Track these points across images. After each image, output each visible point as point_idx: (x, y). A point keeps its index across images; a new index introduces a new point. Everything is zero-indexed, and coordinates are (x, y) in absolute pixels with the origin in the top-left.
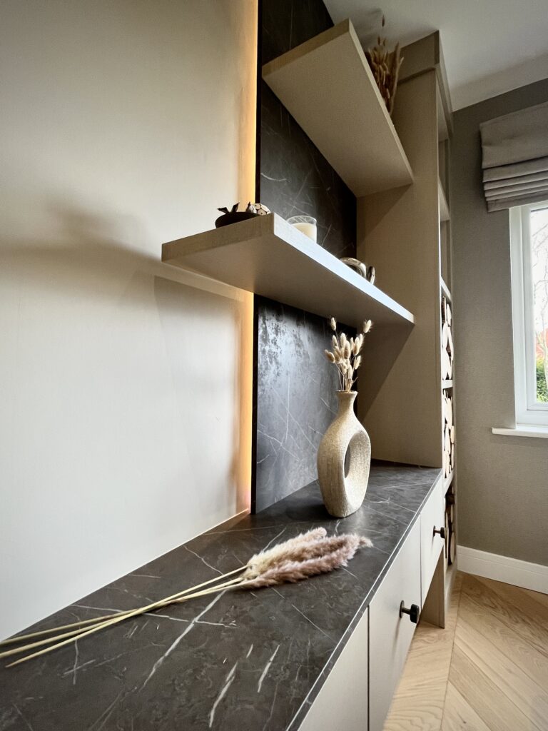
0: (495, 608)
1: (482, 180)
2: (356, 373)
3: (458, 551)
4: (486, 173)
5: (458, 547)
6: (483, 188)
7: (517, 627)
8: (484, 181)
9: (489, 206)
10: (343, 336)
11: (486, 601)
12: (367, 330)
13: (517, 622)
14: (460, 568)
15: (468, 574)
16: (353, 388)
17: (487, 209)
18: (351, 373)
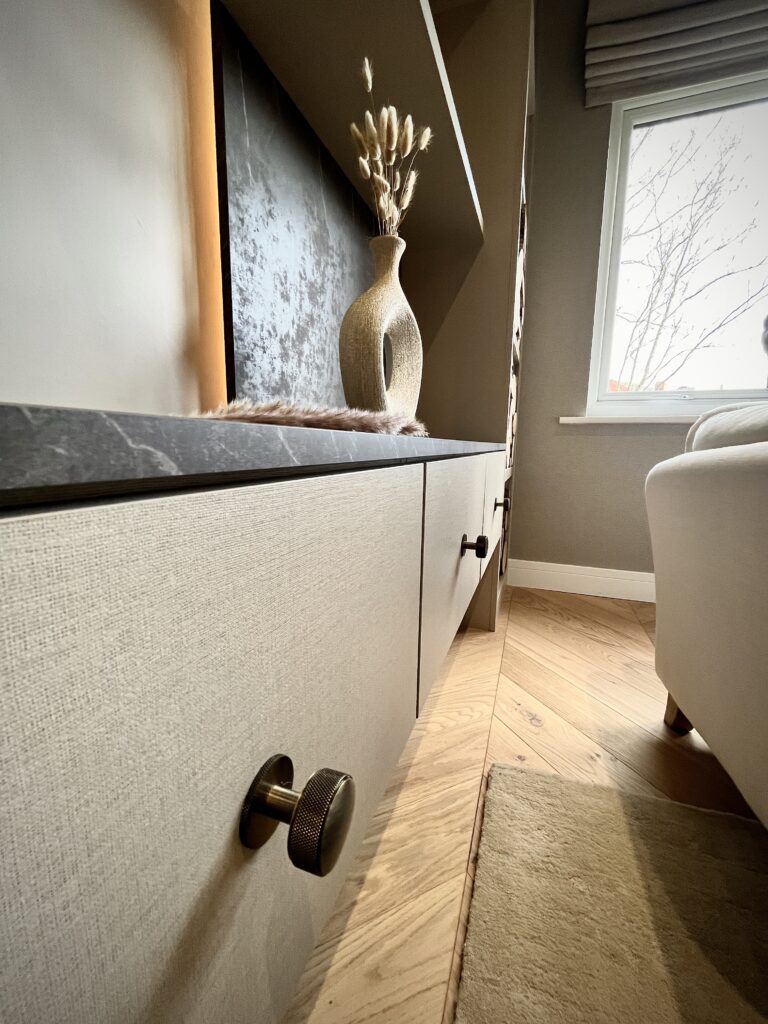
0: (546, 611)
1: (584, 43)
3: (509, 565)
4: (590, 34)
5: (509, 560)
6: (584, 74)
7: (569, 623)
8: (587, 47)
9: (588, 97)
11: (537, 606)
13: (569, 619)
14: (508, 584)
15: (519, 588)
17: (584, 104)
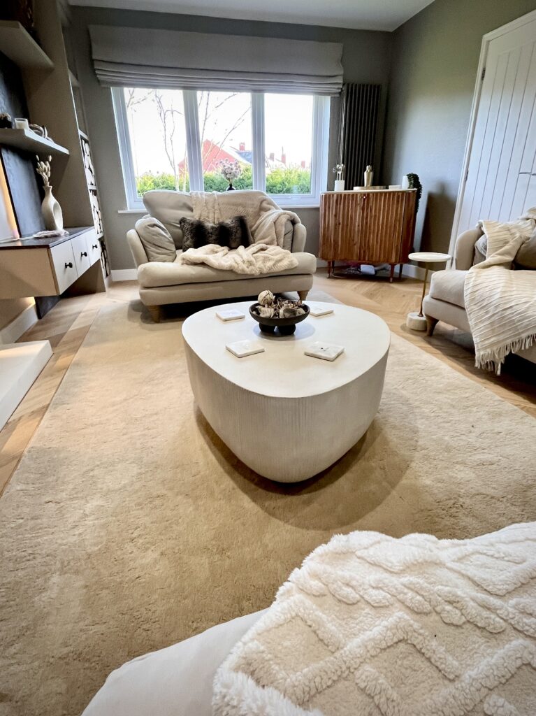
2: (49, 178)
4: (95, 63)
5: (111, 271)
10: (42, 163)
12: (50, 160)
16: (50, 185)
18: (47, 178)
